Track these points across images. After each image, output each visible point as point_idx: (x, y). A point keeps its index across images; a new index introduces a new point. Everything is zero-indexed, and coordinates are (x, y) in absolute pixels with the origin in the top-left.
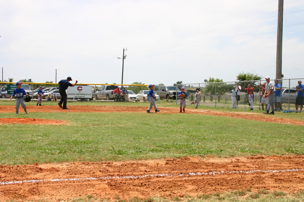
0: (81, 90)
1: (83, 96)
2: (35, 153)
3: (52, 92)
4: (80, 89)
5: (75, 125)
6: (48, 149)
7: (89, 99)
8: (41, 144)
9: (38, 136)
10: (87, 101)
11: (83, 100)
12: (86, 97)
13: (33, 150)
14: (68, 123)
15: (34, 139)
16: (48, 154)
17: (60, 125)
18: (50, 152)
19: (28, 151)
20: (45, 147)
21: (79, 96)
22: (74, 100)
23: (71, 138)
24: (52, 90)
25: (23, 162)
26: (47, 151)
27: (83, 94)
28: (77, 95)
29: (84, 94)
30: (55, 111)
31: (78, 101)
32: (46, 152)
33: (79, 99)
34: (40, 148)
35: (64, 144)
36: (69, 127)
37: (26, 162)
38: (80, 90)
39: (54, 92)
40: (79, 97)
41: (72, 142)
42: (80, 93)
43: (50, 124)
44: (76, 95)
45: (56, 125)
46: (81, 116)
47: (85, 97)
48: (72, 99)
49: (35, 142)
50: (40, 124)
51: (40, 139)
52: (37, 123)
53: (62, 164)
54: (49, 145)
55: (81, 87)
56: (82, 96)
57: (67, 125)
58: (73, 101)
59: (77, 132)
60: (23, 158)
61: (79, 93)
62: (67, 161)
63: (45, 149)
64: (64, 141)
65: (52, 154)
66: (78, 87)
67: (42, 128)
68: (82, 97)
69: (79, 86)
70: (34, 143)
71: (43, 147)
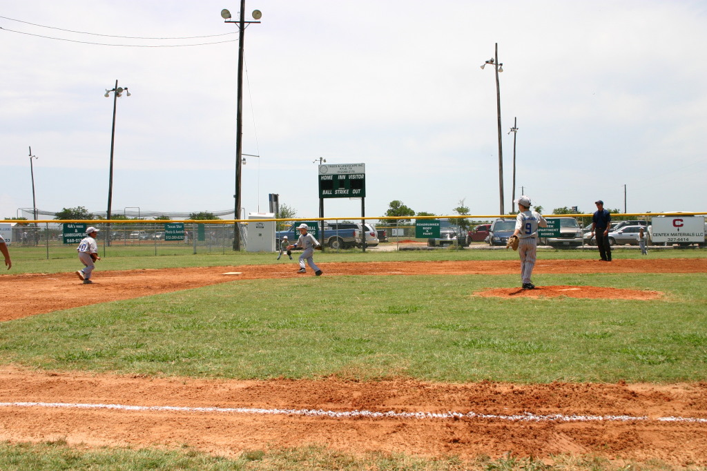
0: (682, 225)
1: (686, 237)
2: (615, 359)
3: (620, 231)
4: (677, 223)
5: (682, 300)
6: (641, 352)
7: (697, 245)
8: (623, 341)
9: (613, 323)
10: (694, 248)
11: (684, 246)
12: (691, 239)
13: (610, 354)
14: (666, 297)
15: (606, 330)
16: (643, 362)
17: (651, 301)
18: (645, 358)
19: (601, 355)
20: (634, 349)
21: (677, 237)
22: (665, 246)
23: (682, 329)
24: (620, 227)
25: (596, 376)
26: (640, 356)
27: (684, 234)
28: (673, 237)
29: (688, 235)
30: (631, 270)
31: (675, 248)
32: (638, 359)
33: (676, 245)
34: (623, 349)
35: (670, 342)
36: (670, 305)
37: (603, 378)
38: (678, 226)
39: (625, 231)
40: (676, 241)
41: (686, 338)
42: (679, 232)
43: (629, 298)
44: (671, 237)
45: (643, 302)
46: (690, 282)
47: (690, 241)
48: (662, 244)
49: (610, 336)
50: (611, 299)
51: (618, 331)
52: (604, 297)
53: (676, 386)
54: (638, 343)
55: (682, 221)
56: (683, 237)
57: (664, 300)
58: (663, 249)
59: (691, 316)
60: (595, 369)
61: (677, 232)
62: (685, 379)
63: (634, 352)
64: (668, 336)
65: (650, 363)
66: (674, 221)
67: (616, 306)
68: (683, 241)
69: (677, 218)
70: (608, 340)
71: (630, 349)
